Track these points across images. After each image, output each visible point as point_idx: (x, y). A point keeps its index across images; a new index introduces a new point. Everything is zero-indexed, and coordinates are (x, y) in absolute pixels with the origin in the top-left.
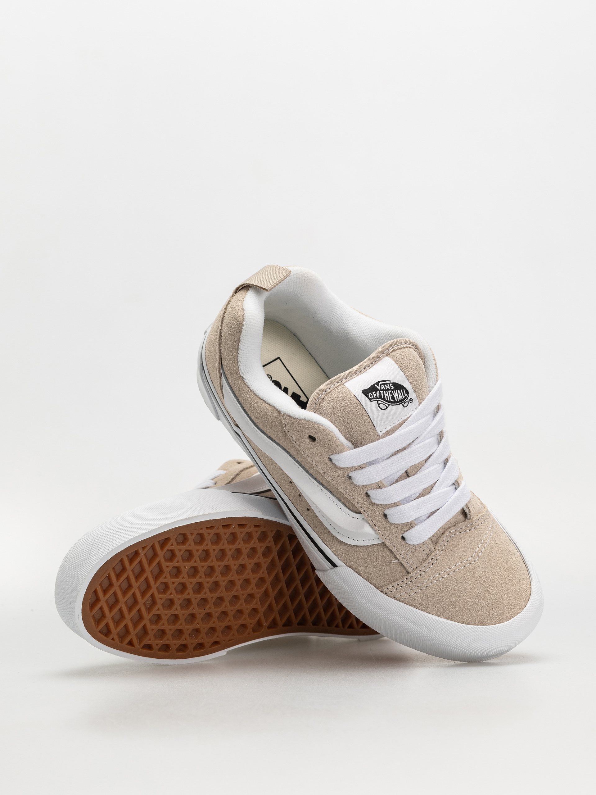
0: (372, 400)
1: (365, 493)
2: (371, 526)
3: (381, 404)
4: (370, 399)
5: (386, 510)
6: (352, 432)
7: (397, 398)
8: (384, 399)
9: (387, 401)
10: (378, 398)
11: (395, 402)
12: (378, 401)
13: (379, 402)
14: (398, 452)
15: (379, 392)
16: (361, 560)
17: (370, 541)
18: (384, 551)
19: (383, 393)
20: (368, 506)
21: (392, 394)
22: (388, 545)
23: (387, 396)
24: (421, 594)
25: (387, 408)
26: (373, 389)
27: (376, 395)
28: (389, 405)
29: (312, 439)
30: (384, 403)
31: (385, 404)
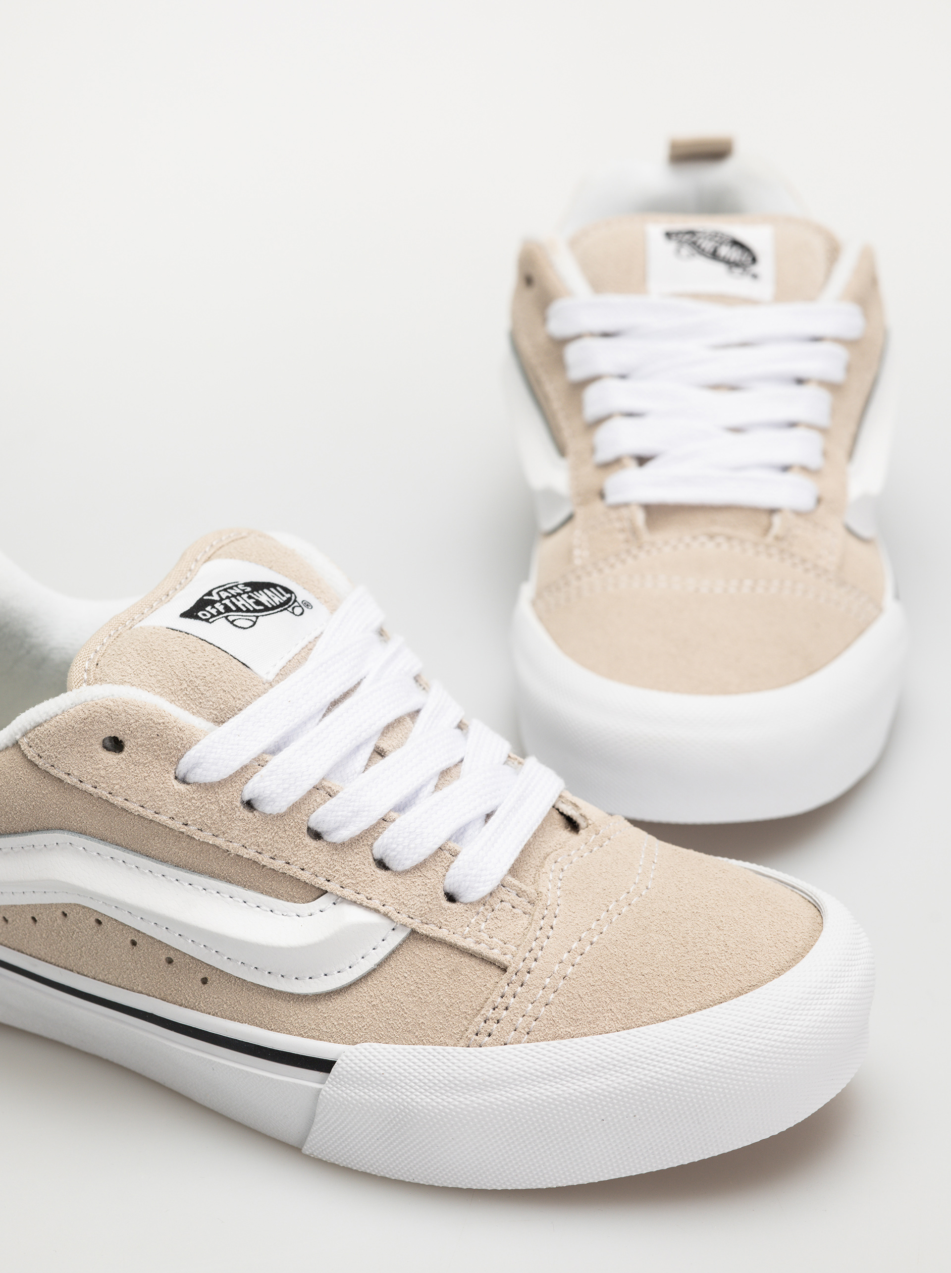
0: (210, 620)
1: (305, 831)
2: (361, 905)
3: (235, 620)
4: (207, 620)
5: (375, 845)
6: (200, 695)
7: (268, 602)
8: (239, 610)
9: (248, 611)
10: (222, 613)
11: (267, 609)
12: (226, 617)
13: (231, 618)
14: (335, 703)
15: (221, 602)
16: (381, 1007)
17: (379, 950)
18: (423, 953)
19: (231, 601)
20: (329, 860)
21: (253, 598)
22: (424, 929)
23: (244, 605)
24: (562, 1000)
25: (255, 623)
26: (202, 603)
27: (215, 610)
28: (257, 617)
29: (115, 745)
30: (242, 616)
31: (247, 618)
